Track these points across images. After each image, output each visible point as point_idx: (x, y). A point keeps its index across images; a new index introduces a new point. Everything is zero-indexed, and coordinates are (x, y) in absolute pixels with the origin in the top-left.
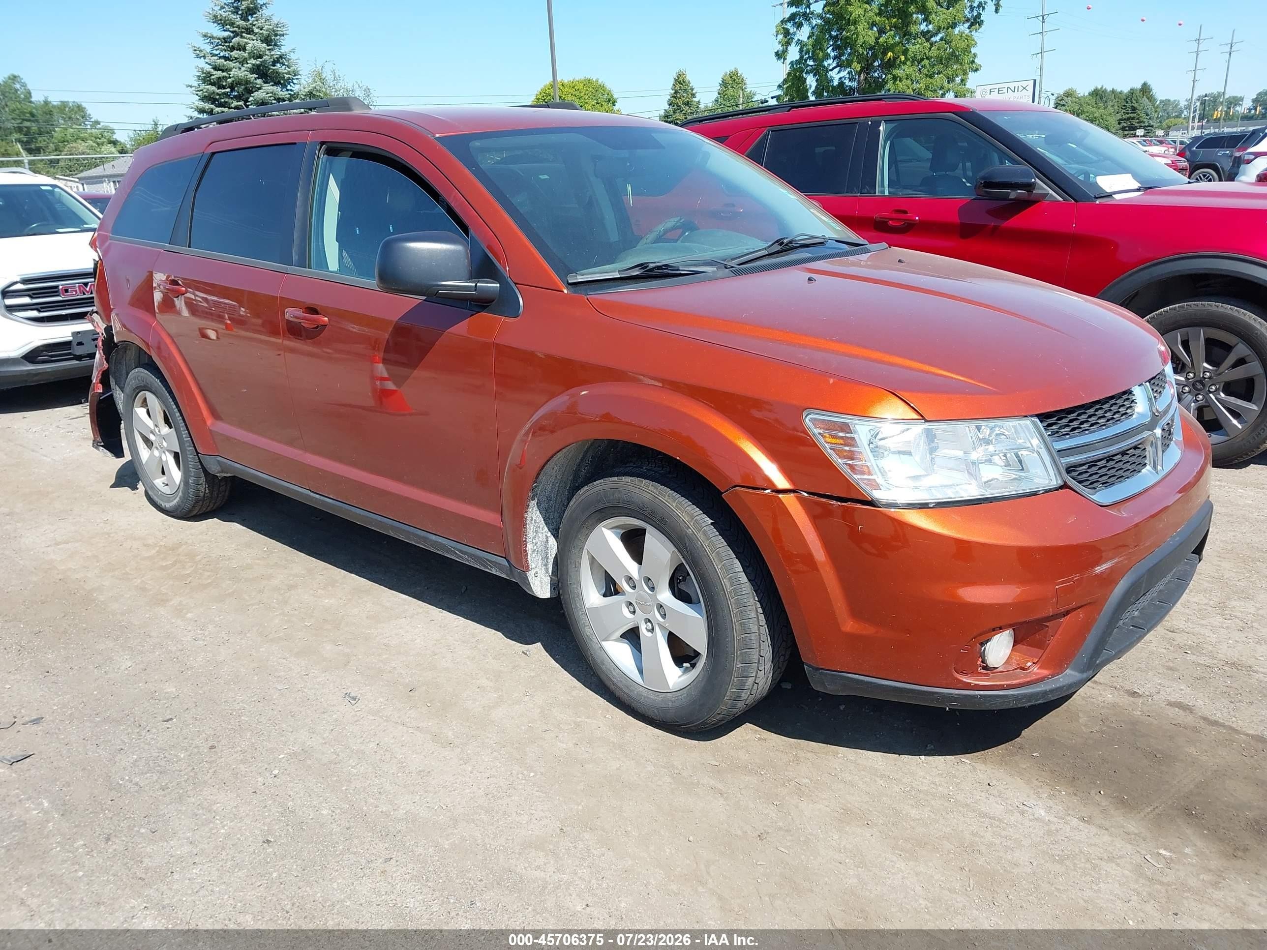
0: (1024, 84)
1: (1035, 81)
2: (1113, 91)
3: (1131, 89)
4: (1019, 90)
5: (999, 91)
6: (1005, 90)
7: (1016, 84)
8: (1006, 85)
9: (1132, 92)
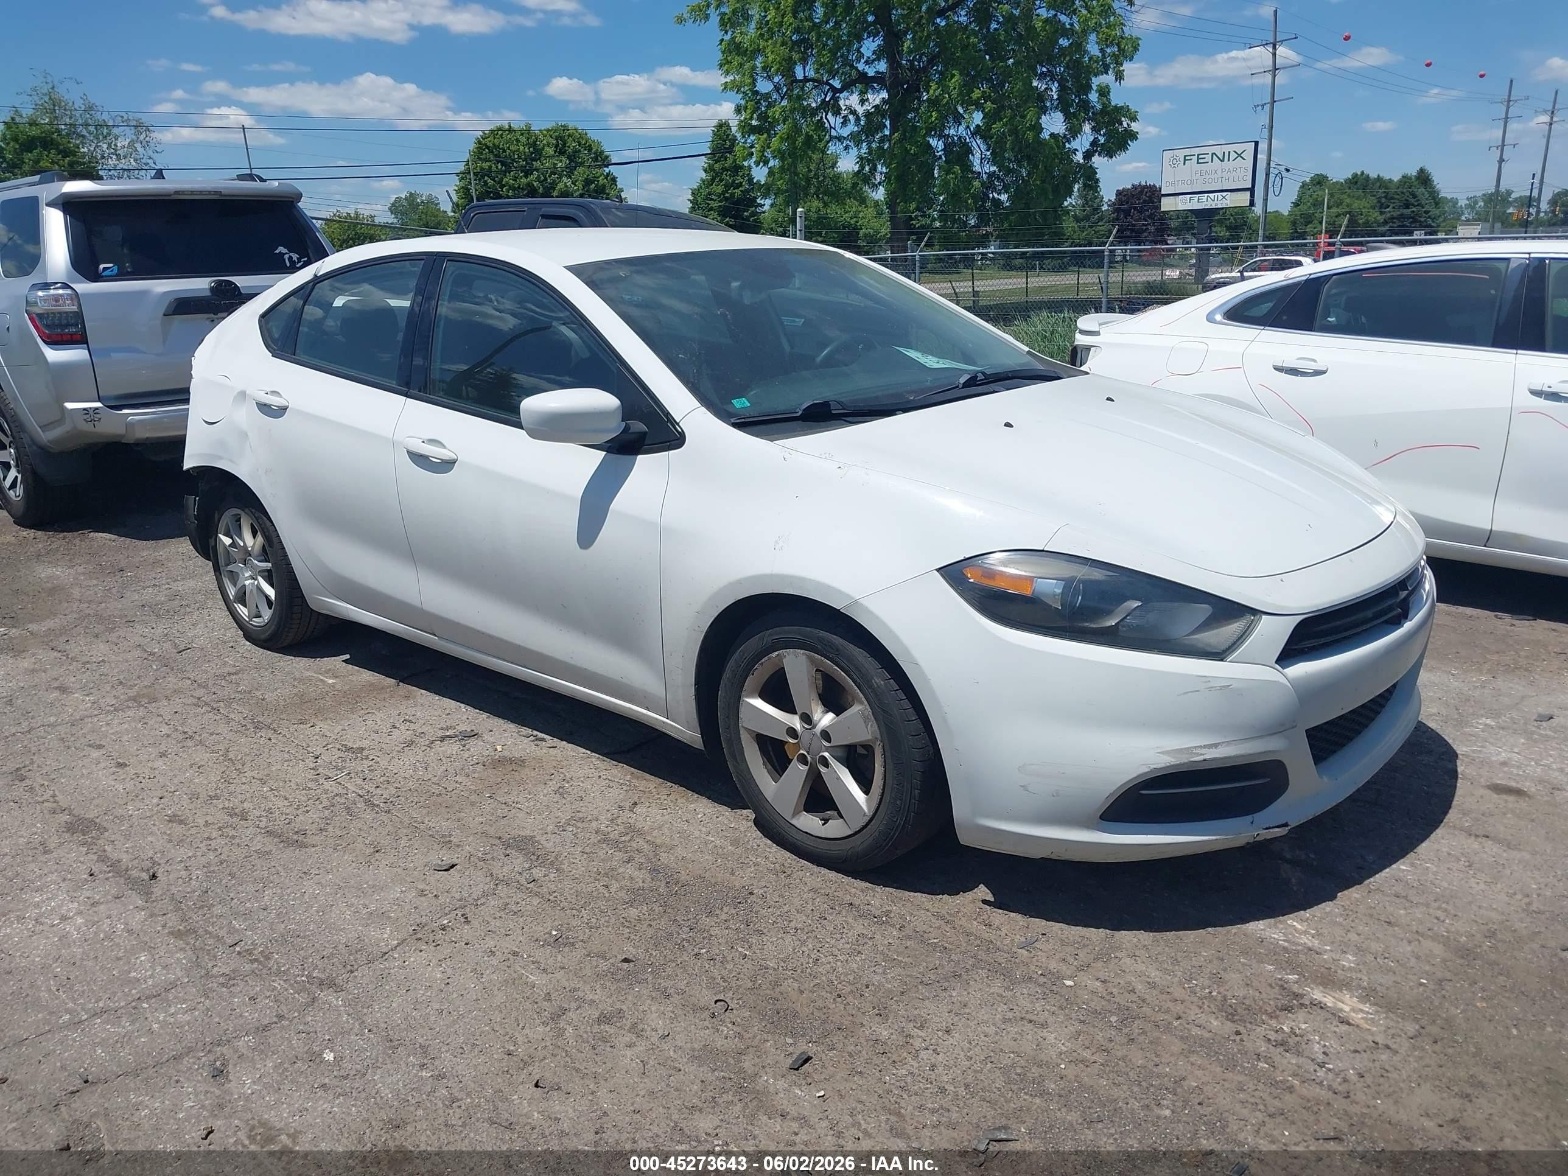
0: (1239, 148)
1: (1257, 143)
2: (1379, 178)
3: (1403, 177)
4: (1231, 159)
5: (1198, 159)
6: (1208, 158)
7: (1226, 149)
8: (1210, 150)
9: (1405, 178)
